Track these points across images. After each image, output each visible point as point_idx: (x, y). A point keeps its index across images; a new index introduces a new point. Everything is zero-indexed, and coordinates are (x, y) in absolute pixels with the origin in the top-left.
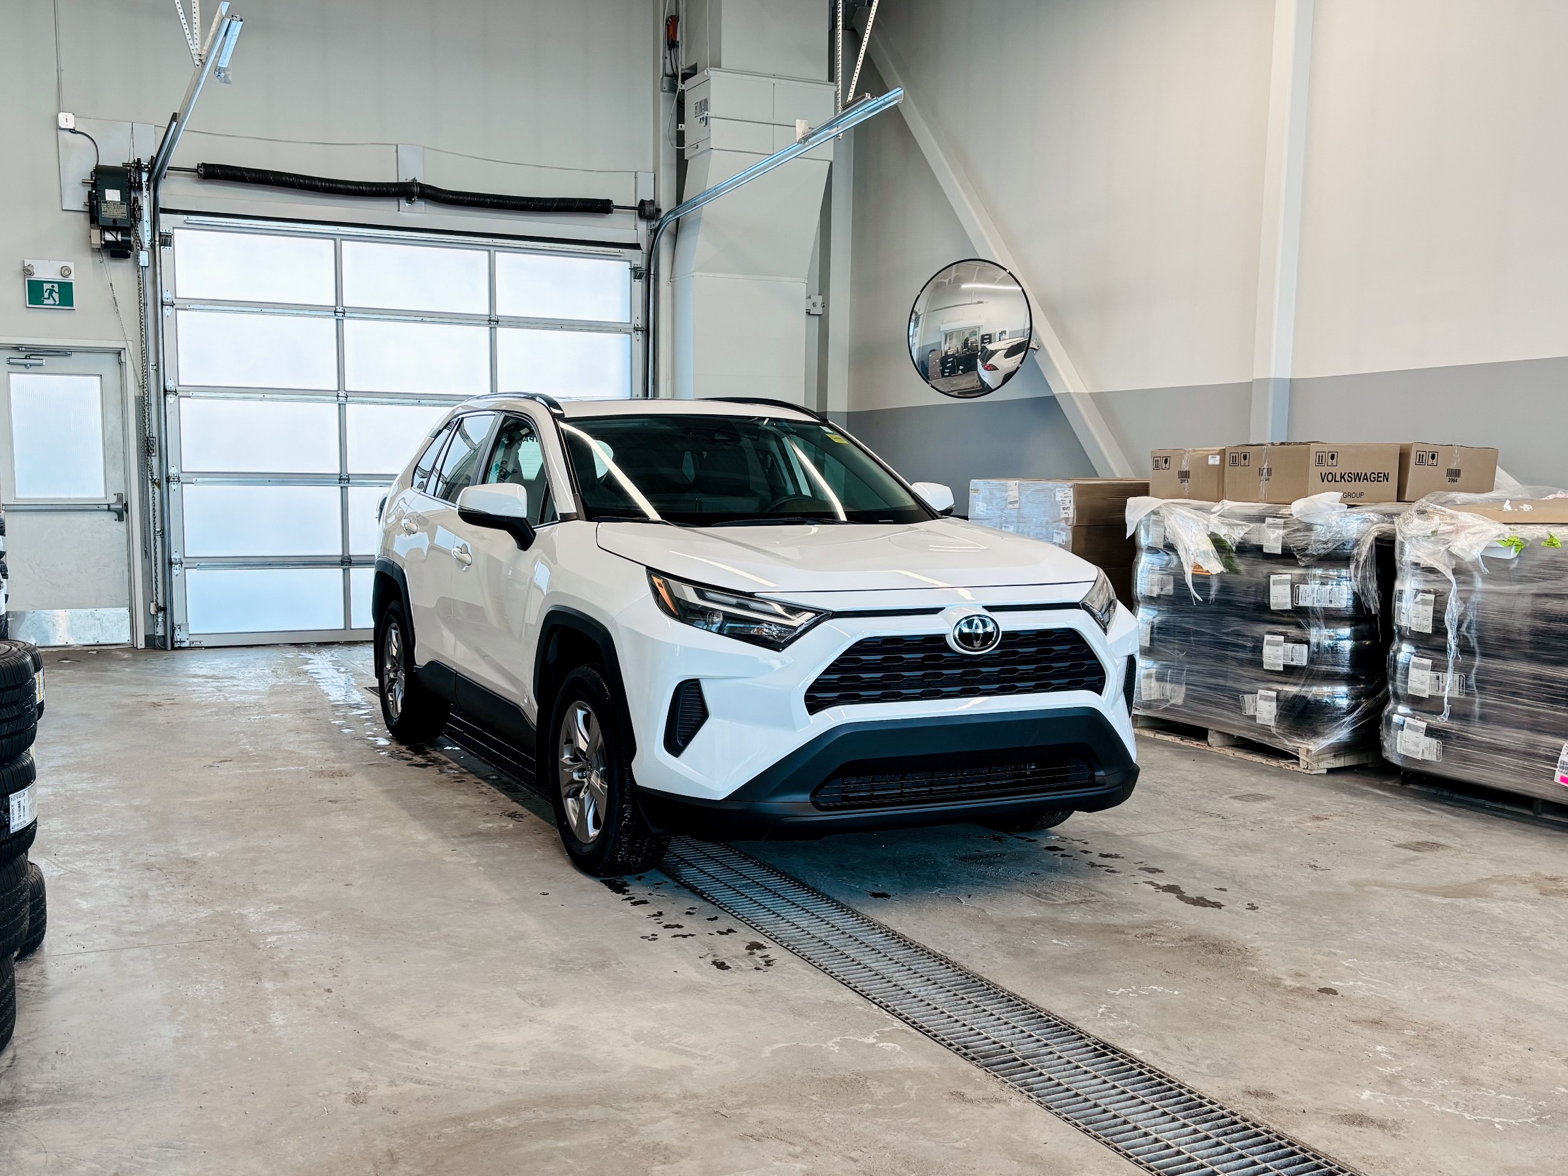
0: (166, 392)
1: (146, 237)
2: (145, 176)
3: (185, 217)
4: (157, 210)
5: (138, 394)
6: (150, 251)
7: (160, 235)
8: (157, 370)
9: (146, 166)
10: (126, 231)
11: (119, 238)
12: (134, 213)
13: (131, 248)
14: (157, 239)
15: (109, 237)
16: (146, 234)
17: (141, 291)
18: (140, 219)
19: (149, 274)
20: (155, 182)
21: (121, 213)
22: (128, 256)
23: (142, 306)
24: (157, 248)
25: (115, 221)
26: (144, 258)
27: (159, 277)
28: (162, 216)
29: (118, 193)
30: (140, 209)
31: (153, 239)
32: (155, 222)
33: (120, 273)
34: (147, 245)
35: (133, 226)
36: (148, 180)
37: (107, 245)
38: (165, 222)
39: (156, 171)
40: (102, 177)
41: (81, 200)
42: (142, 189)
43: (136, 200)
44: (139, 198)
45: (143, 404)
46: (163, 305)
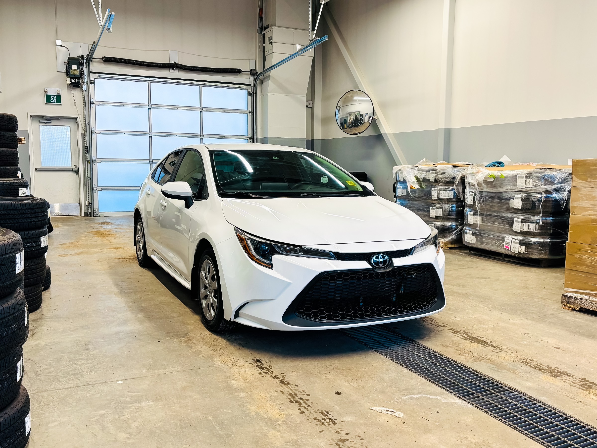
0: (92, 132)
1: (86, 80)
2: (85, 61)
3: (98, 75)
4: (89, 72)
5: (82, 133)
6: (87, 85)
7: (90, 80)
8: (89, 124)
9: (85, 57)
10: (79, 79)
11: (76, 80)
12: (81, 73)
13: (80, 84)
15: (73, 80)
17: (84, 99)
18: (83, 75)
19: (86, 93)
20: (88, 63)
21: (77, 73)
22: (79, 87)
23: (84, 103)
25: (75, 75)
26: (84, 87)
27: (89, 94)
28: (91, 74)
29: (76, 66)
30: (83, 71)
32: (88, 76)
33: (77, 93)
34: (85, 83)
35: (81, 77)
36: (86, 62)
37: (72, 83)
38: (92, 76)
39: (89, 59)
40: (71, 61)
41: (64, 69)
42: (84, 65)
43: (82, 69)
44: (83, 68)
45: (84, 135)
46: (91, 103)
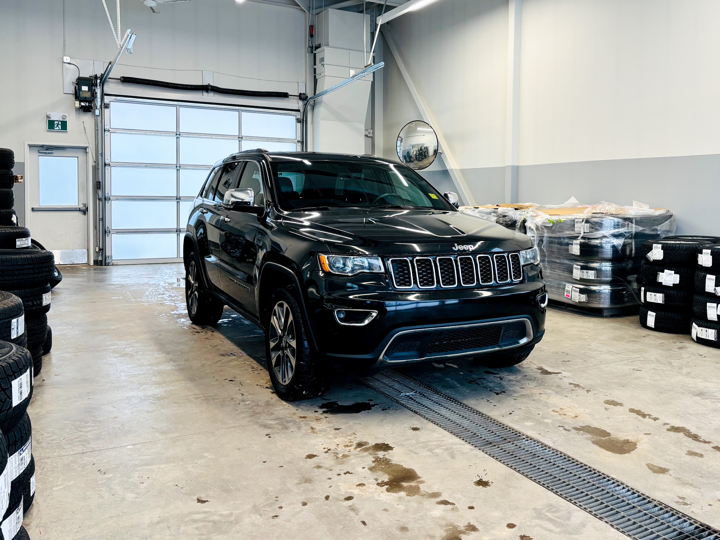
0: (105, 165)
1: (99, 104)
2: (98, 81)
3: (115, 97)
4: (103, 94)
5: (93, 165)
6: (100, 109)
7: (104, 104)
8: (102, 155)
9: (99, 77)
10: (90, 102)
11: (87, 104)
12: (94, 95)
13: (92, 108)
15: (83, 104)
17: (96, 125)
18: (96, 97)
19: (99, 118)
20: (103, 84)
21: (88, 95)
22: (91, 111)
23: (96, 130)
24: (103, 109)
25: (85, 98)
26: (97, 112)
27: (103, 120)
28: (105, 97)
29: (87, 87)
30: (96, 93)
31: (101, 105)
32: (102, 99)
33: (87, 119)
34: (98, 107)
35: (93, 100)
36: (100, 82)
37: (82, 107)
38: (107, 99)
39: (103, 79)
40: (81, 81)
41: (71, 90)
42: (97, 86)
43: (94, 90)
44: (96, 89)
45: (95, 169)
46: (105, 131)
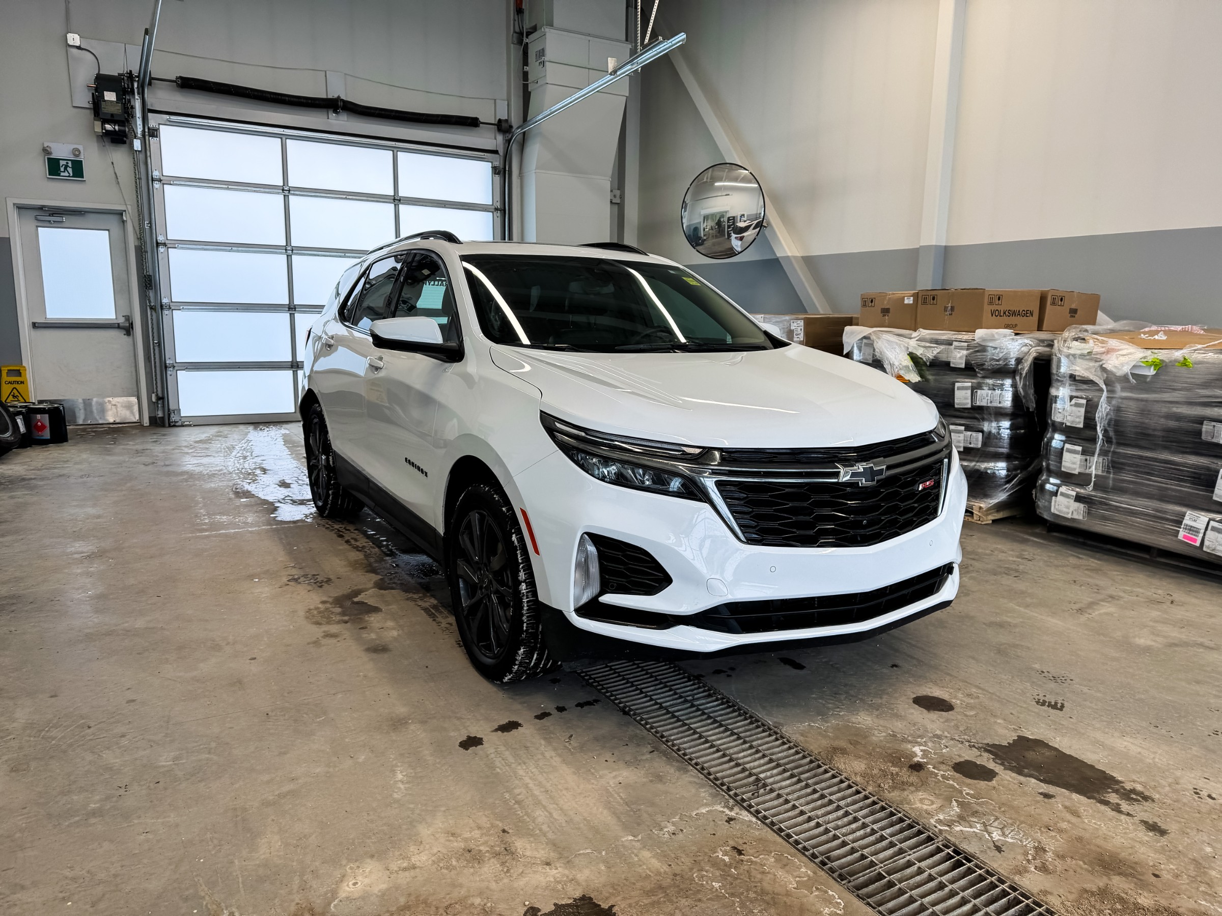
0: (158, 244)
1: (139, 129)
2: (135, 84)
3: (167, 117)
4: (146, 111)
5: (137, 244)
6: (143, 139)
7: (149, 129)
8: (151, 227)
9: (136, 76)
10: (122, 124)
12: (128, 111)
13: (126, 136)
14: (147, 130)
15: (108, 127)
16: (139, 127)
17: (135, 168)
18: (133, 115)
19: (142, 156)
20: (144, 89)
21: (117, 110)
22: (124, 143)
23: (137, 180)
24: (147, 137)
25: (112, 115)
26: (137, 144)
27: (149, 159)
28: (150, 114)
29: (114, 94)
30: (133, 107)
31: (144, 131)
32: (145, 120)
33: (119, 157)
34: (139, 135)
35: (128, 121)
37: (108, 133)
38: (153, 120)
40: (103, 82)
41: (84, 99)
43: (129, 101)
44: (132, 101)
45: (141, 251)
46: (153, 180)
